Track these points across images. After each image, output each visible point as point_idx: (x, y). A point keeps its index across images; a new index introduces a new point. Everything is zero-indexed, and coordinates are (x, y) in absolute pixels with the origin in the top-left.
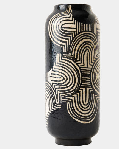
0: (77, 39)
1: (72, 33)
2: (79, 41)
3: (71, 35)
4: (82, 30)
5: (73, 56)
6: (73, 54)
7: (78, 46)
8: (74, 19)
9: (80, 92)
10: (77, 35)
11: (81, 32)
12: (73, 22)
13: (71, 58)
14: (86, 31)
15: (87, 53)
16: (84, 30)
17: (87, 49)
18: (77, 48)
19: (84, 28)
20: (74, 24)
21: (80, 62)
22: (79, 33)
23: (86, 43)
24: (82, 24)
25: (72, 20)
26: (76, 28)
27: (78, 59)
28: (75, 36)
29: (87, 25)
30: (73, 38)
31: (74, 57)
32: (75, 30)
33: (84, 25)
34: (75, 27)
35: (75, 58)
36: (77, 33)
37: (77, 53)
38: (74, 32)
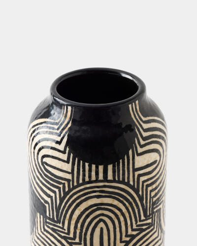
0: (75, 197)
1: (63, 182)
2: (78, 201)
3: (61, 186)
4: (87, 179)
5: (66, 231)
6: (66, 227)
7: (77, 213)
8: (68, 149)
10: (74, 187)
11: (84, 183)
12: (64, 157)
13: (63, 235)
14: (97, 181)
15: (102, 229)
16: (94, 178)
17: (101, 220)
18: (75, 217)
19: (93, 173)
20: (68, 162)
22: (79, 185)
23: (98, 206)
24: (87, 164)
25: (64, 152)
26: (72, 173)
27: (77, 240)
28: (70, 190)
29: (101, 168)
30: (66, 194)
31: (68, 233)
32: (69, 177)
33: (94, 167)
34: (70, 171)
35: (71, 235)
36: (75, 184)
37: (76, 227)
38: (68, 180)
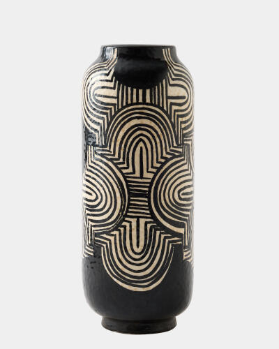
0: (120, 119)
1: (110, 107)
2: (122, 123)
3: (108, 111)
4: (129, 102)
5: (112, 153)
6: (112, 150)
7: (122, 134)
8: (114, 78)
9: (125, 227)
10: (119, 110)
11: (128, 105)
12: (111, 85)
13: (109, 157)
14: (138, 103)
15: (141, 148)
16: (135, 101)
17: (141, 140)
18: (120, 138)
19: (135, 96)
20: (114, 88)
21: (125, 165)
22: (123, 108)
23: (139, 127)
24: (129, 89)
25: (111, 81)
26: (118, 97)
27: (121, 160)
28: (116, 113)
29: (141, 92)
30: (112, 118)
31: (114, 155)
32: (115, 101)
33: (135, 90)
34: (116, 96)
35: (117, 156)
36: (120, 107)
37: (120, 148)
38: (114, 105)
